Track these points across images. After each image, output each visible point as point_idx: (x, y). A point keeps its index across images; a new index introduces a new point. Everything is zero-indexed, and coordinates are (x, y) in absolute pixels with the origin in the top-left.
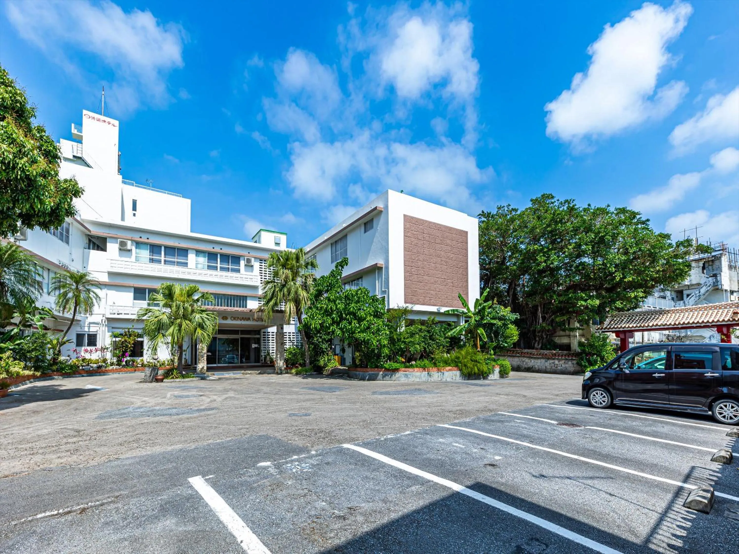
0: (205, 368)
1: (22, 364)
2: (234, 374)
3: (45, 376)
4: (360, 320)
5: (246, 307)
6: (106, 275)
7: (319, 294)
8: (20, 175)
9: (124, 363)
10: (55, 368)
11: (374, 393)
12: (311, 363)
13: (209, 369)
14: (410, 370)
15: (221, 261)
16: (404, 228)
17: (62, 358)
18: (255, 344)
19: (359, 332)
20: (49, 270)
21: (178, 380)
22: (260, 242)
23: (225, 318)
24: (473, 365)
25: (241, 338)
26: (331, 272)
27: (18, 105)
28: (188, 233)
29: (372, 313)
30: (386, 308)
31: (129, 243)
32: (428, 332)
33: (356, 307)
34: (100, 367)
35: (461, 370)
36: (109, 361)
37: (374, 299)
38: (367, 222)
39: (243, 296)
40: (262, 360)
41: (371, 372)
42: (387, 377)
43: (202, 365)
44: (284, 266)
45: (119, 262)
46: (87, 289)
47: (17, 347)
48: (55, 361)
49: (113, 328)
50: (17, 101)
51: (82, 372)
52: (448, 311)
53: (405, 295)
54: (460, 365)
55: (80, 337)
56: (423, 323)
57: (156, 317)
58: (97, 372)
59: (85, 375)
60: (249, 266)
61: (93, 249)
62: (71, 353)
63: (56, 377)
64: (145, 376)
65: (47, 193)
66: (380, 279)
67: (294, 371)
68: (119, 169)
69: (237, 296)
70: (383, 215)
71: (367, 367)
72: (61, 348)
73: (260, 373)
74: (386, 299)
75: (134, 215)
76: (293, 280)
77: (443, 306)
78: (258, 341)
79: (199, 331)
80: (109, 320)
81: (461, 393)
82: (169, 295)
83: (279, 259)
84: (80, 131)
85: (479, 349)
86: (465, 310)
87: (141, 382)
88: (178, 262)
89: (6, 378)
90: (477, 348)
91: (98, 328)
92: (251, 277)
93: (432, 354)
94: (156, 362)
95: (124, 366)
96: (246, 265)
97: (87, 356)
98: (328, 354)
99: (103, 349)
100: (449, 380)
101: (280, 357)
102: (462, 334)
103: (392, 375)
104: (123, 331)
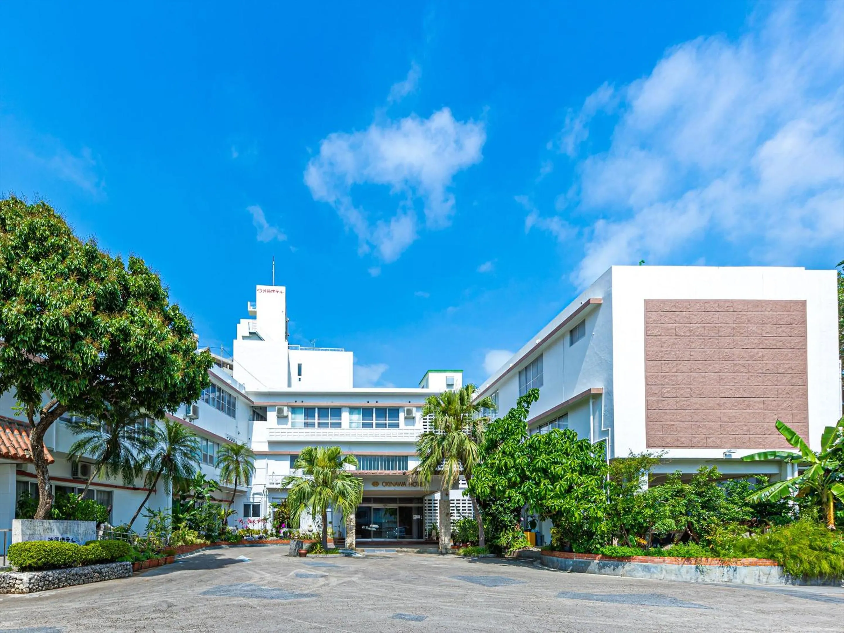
0: (354, 543)
1: (196, 533)
2: (387, 551)
3: (215, 545)
4: (554, 479)
5: (407, 469)
6: (267, 444)
7: (492, 445)
8: (151, 355)
9: (282, 534)
10: (223, 537)
11: (563, 594)
12: (486, 541)
13: (358, 544)
14: (656, 559)
15: (376, 417)
16: (646, 323)
17: (230, 528)
18: (418, 514)
19: (552, 498)
20: (218, 444)
21: (321, 555)
22: (427, 387)
23: (376, 484)
24: (817, 557)
25: (400, 507)
26: (510, 412)
27: (151, 289)
28: (350, 389)
29: (578, 468)
30: (609, 458)
31: (285, 408)
32: (699, 495)
33: (547, 460)
34: (261, 538)
35: (783, 565)
36: (269, 533)
37: (583, 447)
38: (575, 328)
39: (403, 456)
40: (426, 536)
41: (576, 558)
42: (607, 569)
43: (351, 539)
44: (444, 412)
45: (277, 431)
46: (246, 460)
47: (192, 517)
48: (223, 532)
49: (273, 498)
50: (151, 286)
51: (245, 542)
52: (752, 456)
53: (647, 434)
54: (780, 555)
55: (246, 507)
56: (686, 479)
57: (298, 486)
58: (258, 543)
59: (248, 545)
60: (409, 418)
61: (258, 420)
62: (237, 523)
63: (224, 546)
64: (291, 549)
65: (176, 368)
66: (597, 413)
67: (461, 551)
68: (287, 336)
69: (396, 456)
70: (601, 313)
71: (571, 551)
72: (228, 518)
73: (419, 552)
74: (608, 444)
75: (300, 380)
76: (457, 429)
77: (739, 447)
78: (420, 511)
79: (340, 499)
80: (270, 490)
81: (763, 612)
82: (311, 460)
83: (439, 404)
84: (255, 307)
85: (831, 526)
86: (796, 452)
87: (286, 556)
88: (331, 424)
89: (182, 545)
90: (826, 524)
91: (260, 499)
92: (412, 431)
93: (708, 532)
94: (311, 534)
95: (281, 538)
96: (406, 418)
97: (251, 526)
98: (513, 530)
99: (265, 520)
100: (748, 581)
101: (445, 532)
102: (788, 498)
103: (617, 566)
104: (281, 501)
